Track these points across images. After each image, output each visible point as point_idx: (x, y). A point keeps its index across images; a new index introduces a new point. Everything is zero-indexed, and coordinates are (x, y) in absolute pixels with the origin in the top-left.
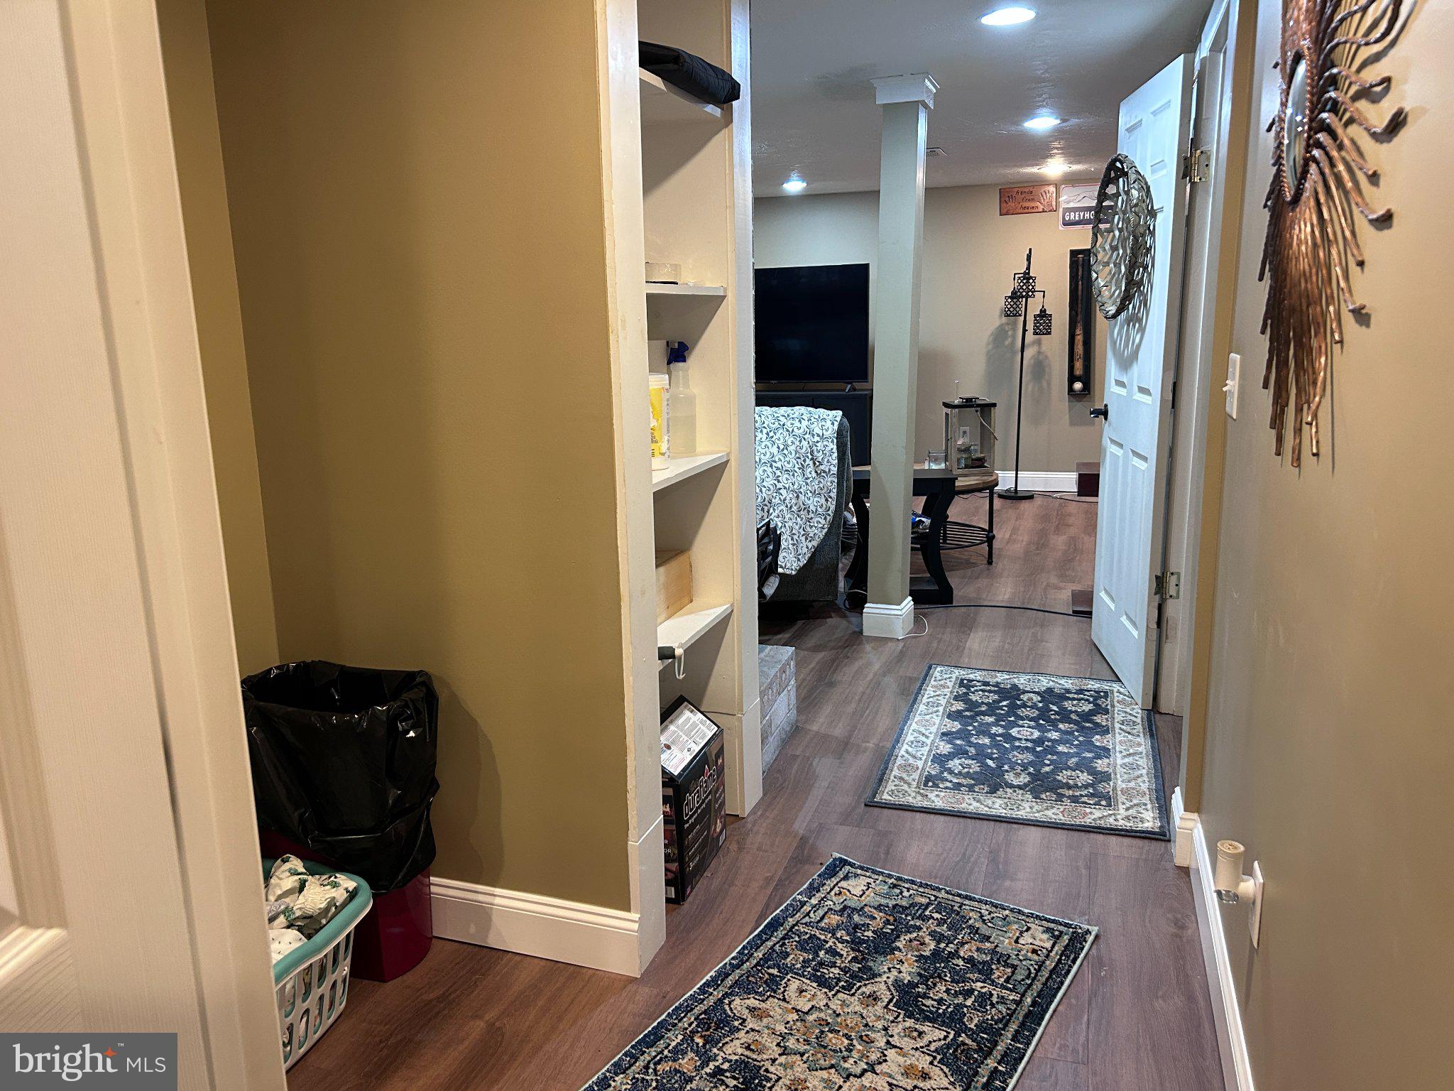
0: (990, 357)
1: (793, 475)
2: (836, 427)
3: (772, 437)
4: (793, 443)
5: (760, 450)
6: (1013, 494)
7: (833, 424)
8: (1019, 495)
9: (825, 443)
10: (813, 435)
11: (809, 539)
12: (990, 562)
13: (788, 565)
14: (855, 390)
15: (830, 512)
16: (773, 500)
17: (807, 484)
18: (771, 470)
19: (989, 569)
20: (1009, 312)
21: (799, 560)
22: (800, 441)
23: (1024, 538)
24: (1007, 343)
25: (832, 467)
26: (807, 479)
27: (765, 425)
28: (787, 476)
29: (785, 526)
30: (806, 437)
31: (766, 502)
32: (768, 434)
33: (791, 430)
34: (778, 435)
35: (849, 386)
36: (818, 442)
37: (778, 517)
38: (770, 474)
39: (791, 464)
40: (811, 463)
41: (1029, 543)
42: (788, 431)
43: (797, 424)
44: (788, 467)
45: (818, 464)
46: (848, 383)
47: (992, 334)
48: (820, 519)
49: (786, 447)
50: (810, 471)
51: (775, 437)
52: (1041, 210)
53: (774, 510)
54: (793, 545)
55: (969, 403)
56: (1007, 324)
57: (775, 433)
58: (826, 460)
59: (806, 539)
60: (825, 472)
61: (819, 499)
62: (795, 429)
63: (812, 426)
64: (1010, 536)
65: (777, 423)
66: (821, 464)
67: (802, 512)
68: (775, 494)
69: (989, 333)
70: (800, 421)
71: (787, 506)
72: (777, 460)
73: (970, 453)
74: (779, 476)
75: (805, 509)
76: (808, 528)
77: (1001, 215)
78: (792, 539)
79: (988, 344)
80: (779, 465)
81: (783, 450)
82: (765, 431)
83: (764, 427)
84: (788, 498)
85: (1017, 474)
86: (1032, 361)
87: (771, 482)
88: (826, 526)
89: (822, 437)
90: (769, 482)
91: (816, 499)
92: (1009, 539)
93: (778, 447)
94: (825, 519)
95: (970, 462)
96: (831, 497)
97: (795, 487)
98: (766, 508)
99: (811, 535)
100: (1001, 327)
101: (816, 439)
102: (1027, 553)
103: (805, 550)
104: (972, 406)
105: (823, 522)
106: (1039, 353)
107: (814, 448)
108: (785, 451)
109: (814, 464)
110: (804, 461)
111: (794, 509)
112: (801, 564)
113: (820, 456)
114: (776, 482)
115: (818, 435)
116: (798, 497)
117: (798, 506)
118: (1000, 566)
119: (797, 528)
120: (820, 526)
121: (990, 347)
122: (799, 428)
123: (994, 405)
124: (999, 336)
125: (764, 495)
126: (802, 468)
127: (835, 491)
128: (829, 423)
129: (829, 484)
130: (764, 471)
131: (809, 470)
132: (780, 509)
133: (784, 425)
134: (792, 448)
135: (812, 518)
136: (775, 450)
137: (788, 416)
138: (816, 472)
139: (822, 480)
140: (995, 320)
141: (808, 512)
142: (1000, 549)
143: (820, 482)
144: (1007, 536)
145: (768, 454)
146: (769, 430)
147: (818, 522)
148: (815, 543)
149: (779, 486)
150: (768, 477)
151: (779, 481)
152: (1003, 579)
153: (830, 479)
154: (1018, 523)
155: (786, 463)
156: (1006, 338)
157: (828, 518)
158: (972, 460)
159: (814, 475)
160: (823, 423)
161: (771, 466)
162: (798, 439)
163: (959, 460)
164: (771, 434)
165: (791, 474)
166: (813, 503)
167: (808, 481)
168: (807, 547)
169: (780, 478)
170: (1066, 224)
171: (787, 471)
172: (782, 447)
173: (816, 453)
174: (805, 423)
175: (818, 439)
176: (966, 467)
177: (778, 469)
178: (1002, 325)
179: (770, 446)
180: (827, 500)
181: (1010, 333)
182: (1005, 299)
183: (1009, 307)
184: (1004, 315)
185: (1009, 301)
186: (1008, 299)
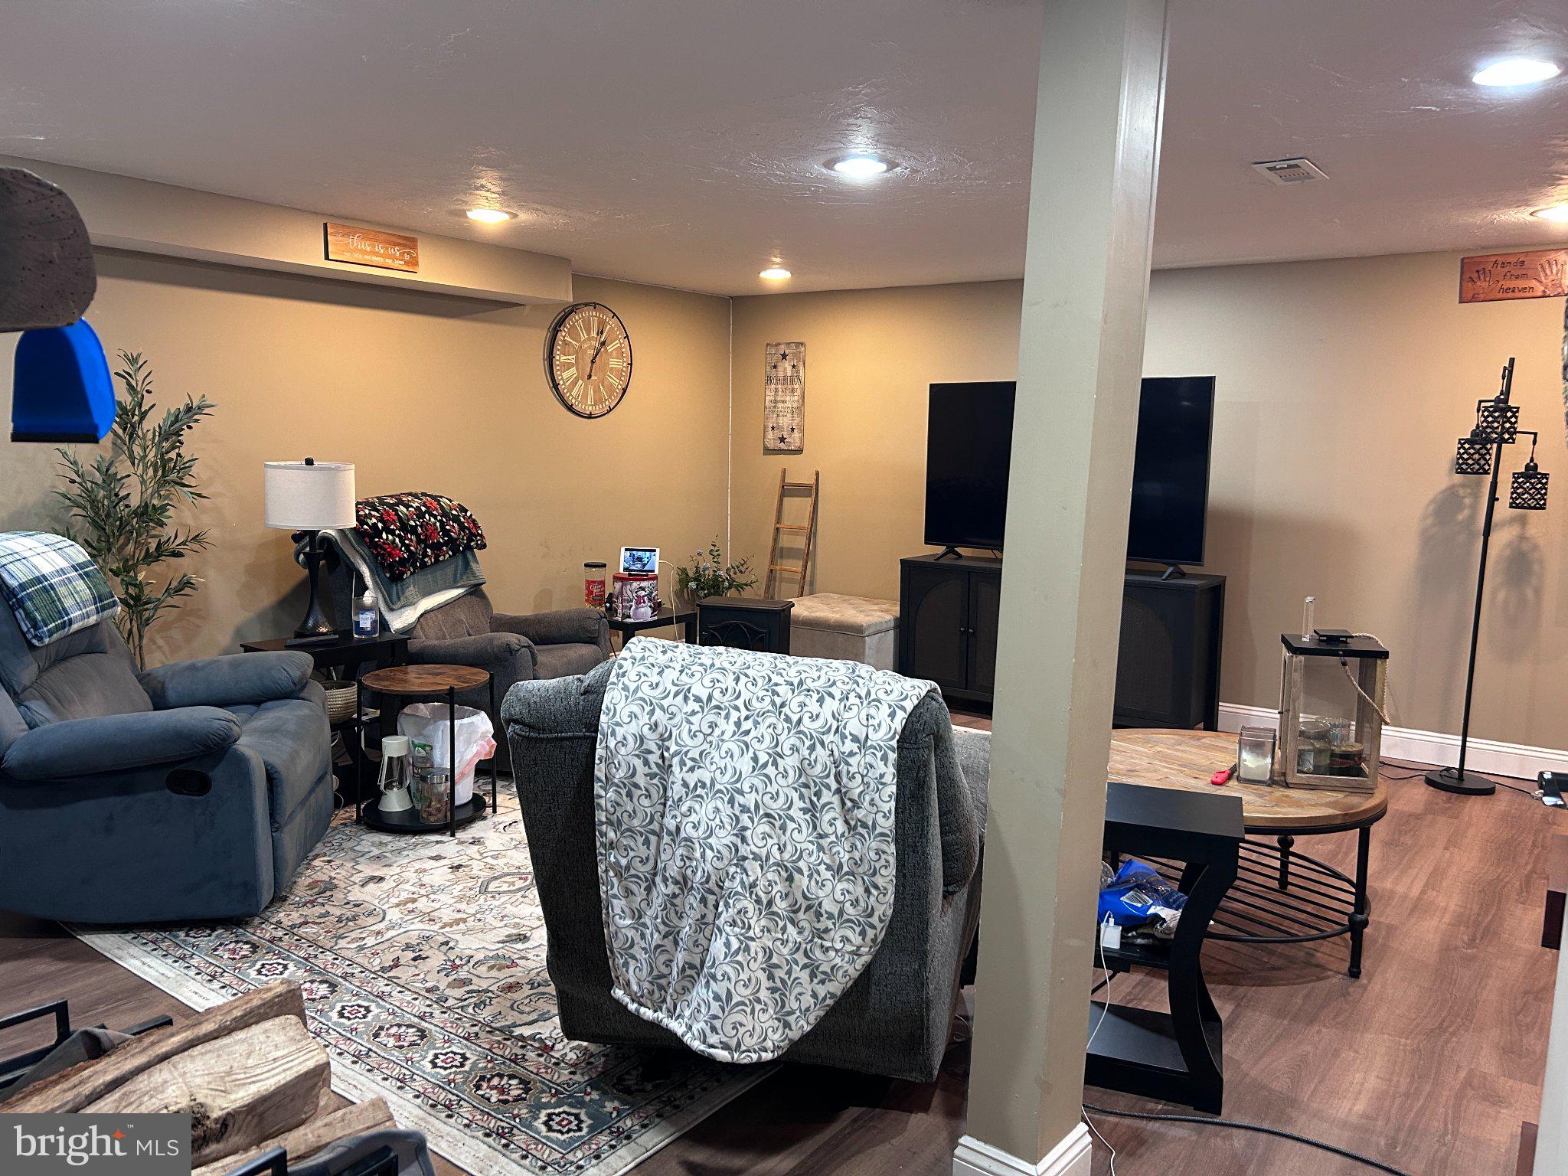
0: (1427, 540)
1: (783, 828)
2: (898, 724)
3: (747, 732)
4: (795, 749)
5: (716, 759)
6: (1454, 783)
7: (892, 715)
8: (1466, 785)
9: (869, 759)
10: (843, 737)
11: (821, 977)
12: (1355, 972)
13: (748, 1042)
14: (1183, 575)
15: (875, 920)
16: (727, 884)
17: (820, 848)
18: (729, 811)
19: (1345, 994)
20: (1464, 466)
21: (787, 1025)
22: (812, 748)
23: (1450, 901)
24: (1460, 517)
25: (879, 817)
26: (821, 836)
27: (740, 703)
28: (767, 828)
29: (747, 949)
30: (827, 739)
31: (712, 885)
32: (738, 724)
33: (795, 718)
34: (762, 728)
35: (1170, 569)
36: (852, 754)
37: (733, 924)
38: (726, 820)
39: (782, 799)
40: (836, 800)
41: (1459, 920)
42: (788, 719)
43: (813, 706)
44: (776, 806)
45: (849, 804)
46: (1171, 565)
48: (849, 934)
49: (776, 757)
50: (832, 819)
51: (753, 734)
53: (727, 905)
54: (773, 990)
55: (1332, 645)
56: (1463, 486)
57: (756, 723)
58: (867, 798)
59: (813, 975)
60: (864, 825)
61: (850, 887)
62: (806, 720)
63: (846, 715)
64: (1423, 892)
65: (768, 700)
66: (856, 805)
67: (801, 915)
68: (732, 870)
70: (821, 701)
71: (758, 901)
72: (746, 789)
73: (1330, 742)
74: (745, 829)
75: (808, 908)
76: (818, 953)
77: (1460, 302)
78: (771, 977)
79: (1425, 517)
80: (750, 800)
81: (765, 765)
82: (734, 715)
83: (737, 708)
84: (762, 883)
85: (1464, 742)
87: (726, 841)
88: (864, 950)
89: (862, 743)
90: (723, 839)
91: (840, 886)
92: (1419, 899)
93: (755, 759)
94: (863, 933)
95: (1325, 761)
96: (876, 887)
97: (786, 856)
98: (711, 899)
99: (825, 967)
100: (1451, 493)
101: (849, 746)
102: (1446, 949)
103: (808, 1000)
104: (1334, 653)
105: (857, 940)
107: (843, 767)
108: (770, 770)
109: (843, 804)
110: (818, 794)
111: (780, 906)
112: (795, 1035)
113: (855, 788)
114: (739, 842)
115: (855, 739)
116: (790, 879)
117: (790, 900)
118: (1376, 987)
119: (785, 951)
120: (849, 948)
121: (1429, 521)
122: (814, 718)
123: (1384, 655)
124: (1446, 506)
125: (708, 867)
126: (812, 810)
127: (892, 871)
128: (885, 710)
129: (872, 854)
130: (717, 810)
131: (832, 814)
132: (739, 906)
133: (783, 705)
134: (790, 762)
135: (827, 930)
136: (745, 764)
137: (801, 683)
138: (847, 822)
139: (858, 844)
140: (1440, 475)
141: (818, 915)
142: (1391, 929)
143: (853, 846)
144: (1415, 892)
145: (730, 772)
146: (744, 713)
147: (845, 940)
148: (836, 987)
149: (744, 850)
150: (722, 827)
151: (744, 840)
152: (1368, 1037)
153: (874, 845)
154: (1448, 855)
155: (767, 798)
156: (1460, 507)
157: (870, 933)
158: (1333, 755)
159: (841, 827)
160: (873, 711)
161: (731, 801)
162: (808, 743)
163: (1301, 754)
164: (747, 725)
165: (778, 824)
166: (832, 893)
167: (825, 842)
168: (814, 995)
169: (748, 833)
171: (767, 815)
172: (763, 758)
173: (845, 780)
174: (831, 705)
175: (855, 747)
176: (1317, 770)
177: (745, 809)
178: (1453, 486)
179: (736, 752)
180: (867, 891)
181: (1467, 501)
182: (1459, 443)
183: (1465, 456)
184: (1457, 469)
185: (1467, 446)
186: (1464, 443)
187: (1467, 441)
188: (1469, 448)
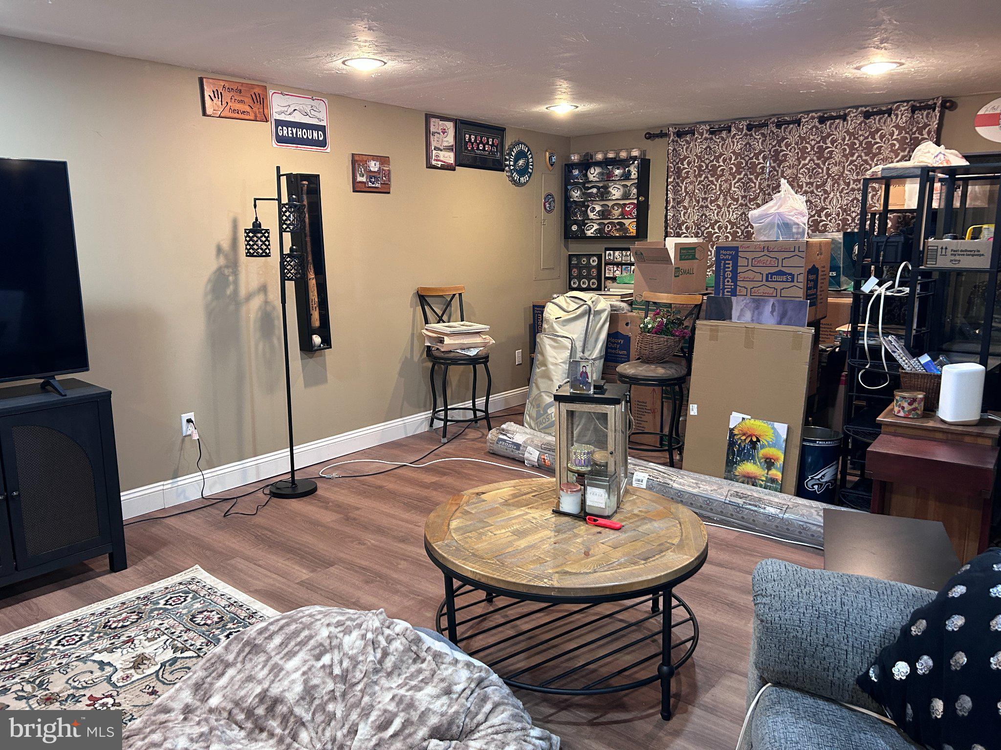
24: (228, 292)
47: (209, 280)
52: (252, 118)
69: (205, 279)
79: (206, 295)
86: (260, 313)
100: (220, 269)
106: (266, 302)
124: (218, 284)
156: (227, 284)
170: (281, 140)
181: (231, 278)
182: (245, 232)
183: (251, 243)
184: (246, 253)
185: (251, 235)
186: (249, 233)
187: (251, 231)
188: (253, 237)
